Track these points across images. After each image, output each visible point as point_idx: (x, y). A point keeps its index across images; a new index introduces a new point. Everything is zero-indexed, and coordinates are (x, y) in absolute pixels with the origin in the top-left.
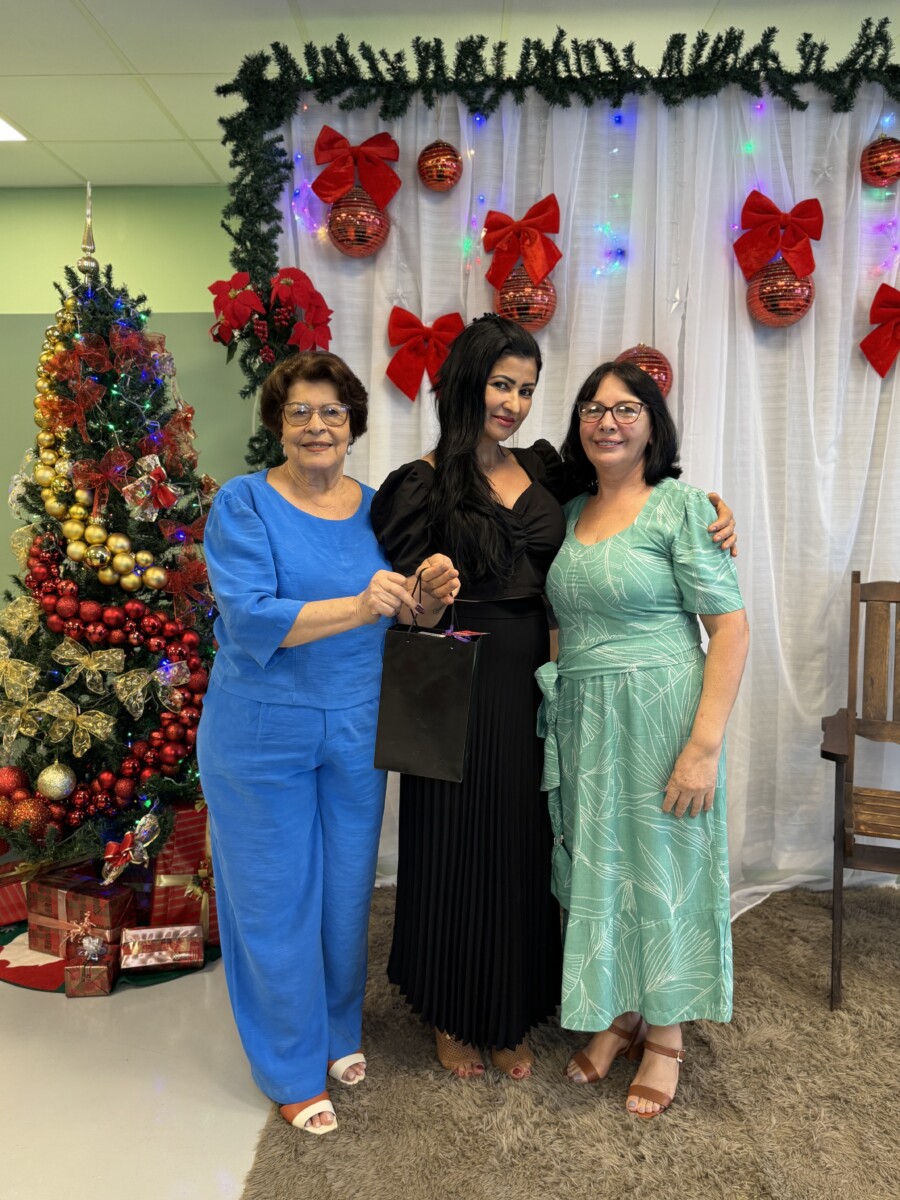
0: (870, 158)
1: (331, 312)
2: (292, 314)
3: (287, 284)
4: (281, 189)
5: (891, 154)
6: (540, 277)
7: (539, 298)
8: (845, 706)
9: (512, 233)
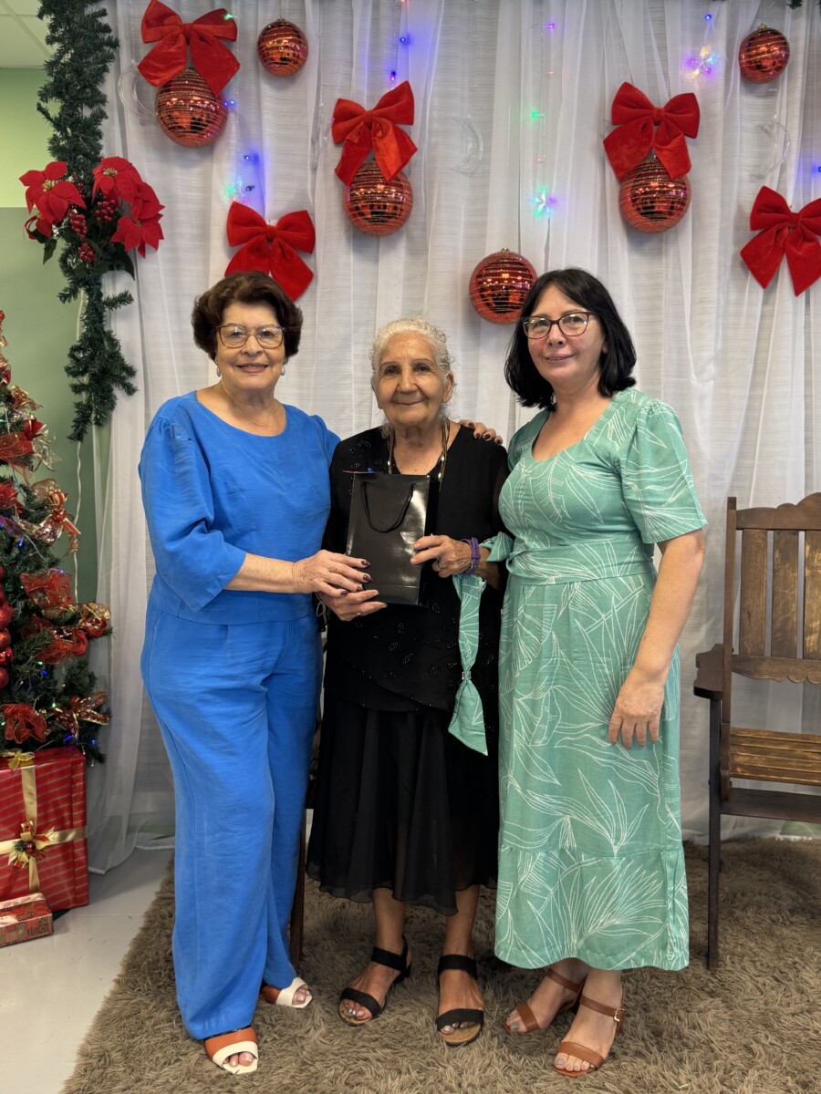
0: (749, 51)
1: (162, 207)
2: (117, 209)
3: (111, 175)
4: (105, 69)
5: (769, 46)
6: (392, 173)
7: (393, 196)
8: (720, 640)
9: (362, 123)
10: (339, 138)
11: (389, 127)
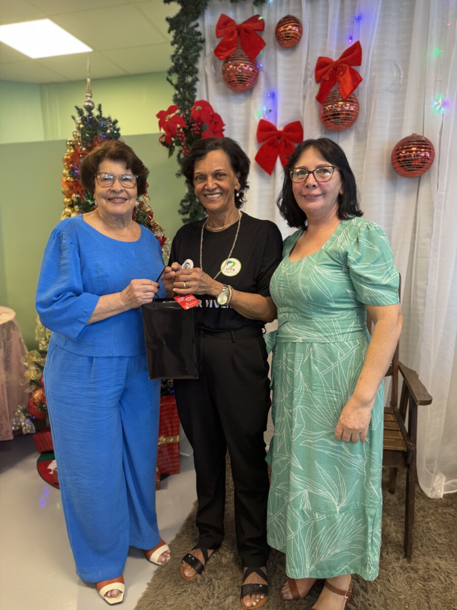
1: (224, 125)
2: (202, 128)
3: (199, 110)
4: (198, 56)
6: (347, 94)
7: (347, 108)
9: (331, 69)
10: (318, 79)
11: (346, 68)
